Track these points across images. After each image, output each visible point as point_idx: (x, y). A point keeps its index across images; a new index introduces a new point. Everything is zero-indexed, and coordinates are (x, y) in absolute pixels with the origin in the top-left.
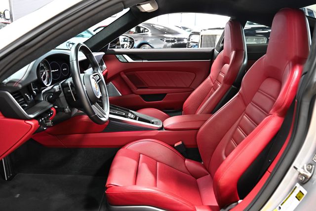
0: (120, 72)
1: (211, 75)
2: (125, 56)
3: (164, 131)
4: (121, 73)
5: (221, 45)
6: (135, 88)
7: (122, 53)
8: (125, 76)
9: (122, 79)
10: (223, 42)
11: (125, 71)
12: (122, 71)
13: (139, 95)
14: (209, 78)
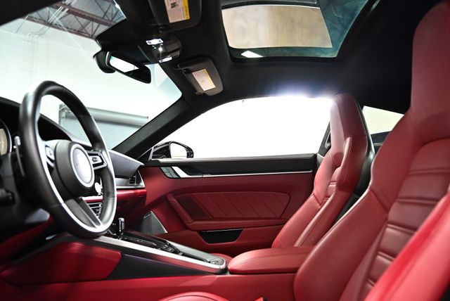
0: (167, 194)
1: (315, 191)
2: (176, 169)
3: (228, 275)
4: (168, 196)
5: (327, 145)
6: (190, 220)
7: (170, 165)
8: (174, 200)
9: (170, 205)
10: (329, 141)
11: (175, 193)
12: (169, 193)
13: (197, 231)
14: (312, 197)
